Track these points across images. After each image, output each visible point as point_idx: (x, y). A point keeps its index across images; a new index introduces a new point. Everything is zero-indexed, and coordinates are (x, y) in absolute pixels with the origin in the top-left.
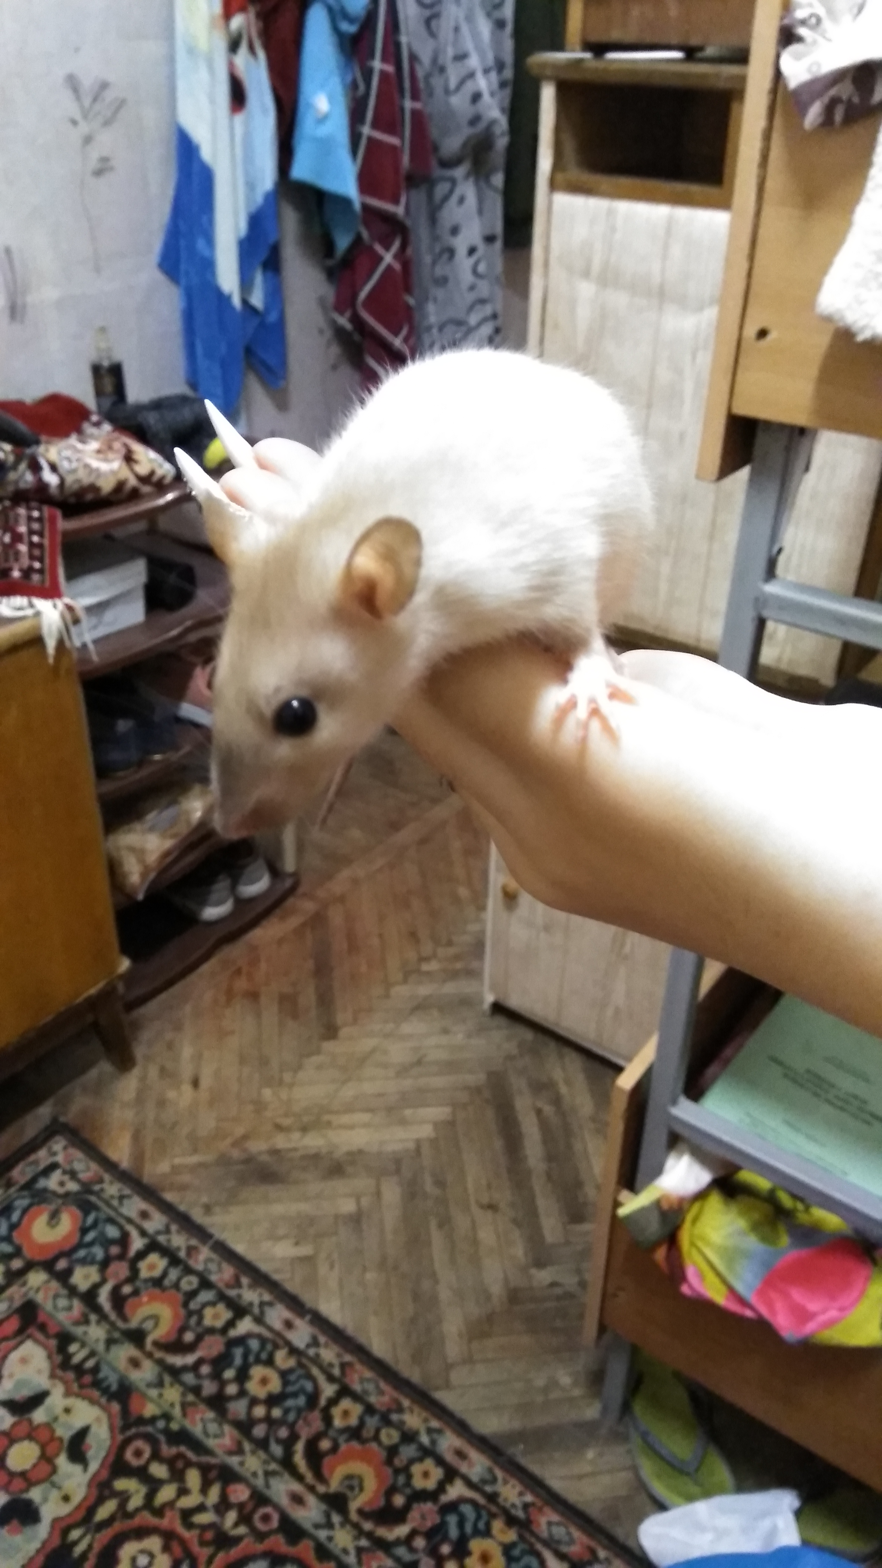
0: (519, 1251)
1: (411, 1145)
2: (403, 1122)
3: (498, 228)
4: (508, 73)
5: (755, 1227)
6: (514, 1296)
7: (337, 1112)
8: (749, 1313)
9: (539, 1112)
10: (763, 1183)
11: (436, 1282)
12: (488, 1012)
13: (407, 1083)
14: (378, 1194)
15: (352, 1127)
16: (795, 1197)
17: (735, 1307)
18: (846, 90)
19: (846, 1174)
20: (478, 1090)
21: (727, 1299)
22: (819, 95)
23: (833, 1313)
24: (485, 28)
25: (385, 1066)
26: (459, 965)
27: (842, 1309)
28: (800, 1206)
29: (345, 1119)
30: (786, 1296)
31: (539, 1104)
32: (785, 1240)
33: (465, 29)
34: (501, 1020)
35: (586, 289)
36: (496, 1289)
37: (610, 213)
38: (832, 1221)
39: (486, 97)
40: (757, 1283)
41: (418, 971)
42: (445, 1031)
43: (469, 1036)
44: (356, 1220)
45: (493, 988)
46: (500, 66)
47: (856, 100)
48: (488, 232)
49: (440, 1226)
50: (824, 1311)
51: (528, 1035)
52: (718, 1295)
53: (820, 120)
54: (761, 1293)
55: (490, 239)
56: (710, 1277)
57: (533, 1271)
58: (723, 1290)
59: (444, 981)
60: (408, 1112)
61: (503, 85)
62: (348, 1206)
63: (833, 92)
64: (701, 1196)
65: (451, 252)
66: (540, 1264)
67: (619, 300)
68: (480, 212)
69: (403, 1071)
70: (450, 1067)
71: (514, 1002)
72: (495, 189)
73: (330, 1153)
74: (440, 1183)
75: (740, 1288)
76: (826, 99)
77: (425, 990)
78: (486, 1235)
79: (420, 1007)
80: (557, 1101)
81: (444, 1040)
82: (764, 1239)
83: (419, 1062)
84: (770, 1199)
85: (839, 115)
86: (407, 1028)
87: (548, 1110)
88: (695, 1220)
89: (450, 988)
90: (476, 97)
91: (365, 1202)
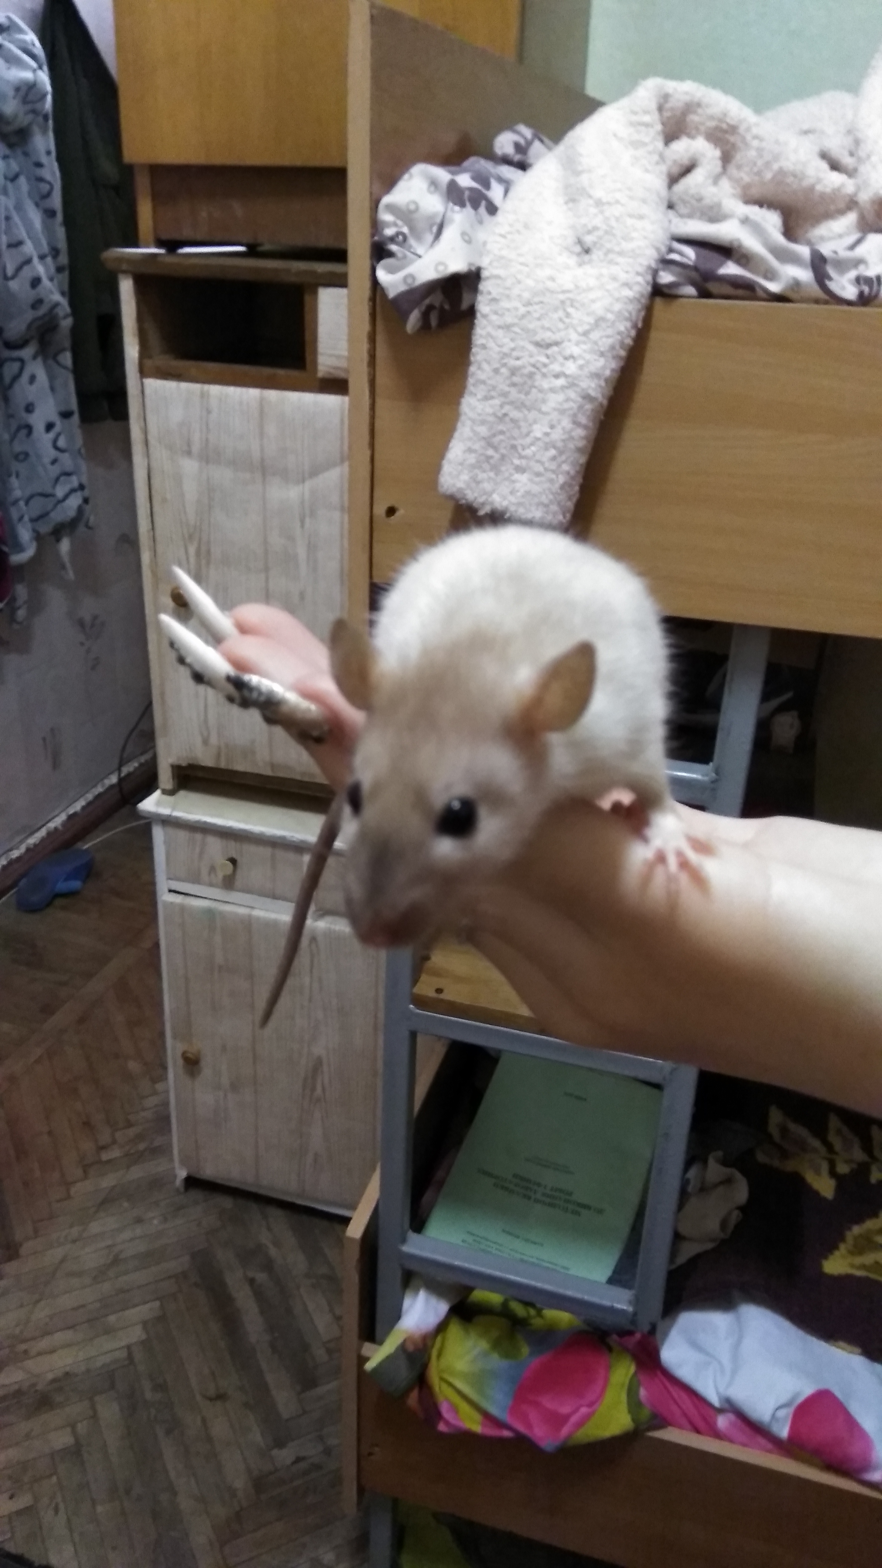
0: (257, 1436)
1: (124, 1354)
2: (109, 1331)
3: (73, 404)
4: (64, 259)
5: (496, 1345)
6: (259, 1484)
7: (33, 1339)
8: (506, 1433)
9: (252, 1281)
10: (495, 1298)
11: (175, 1494)
12: (182, 1190)
13: (106, 1287)
14: (94, 1416)
15: (52, 1351)
16: (528, 1304)
17: (492, 1432)
18: (437, 299)
19: (567, 1269)
20: (185, 1275)
21: (484, 1425)
22: (416, 304)
23: (584, 1410)
24: (36, 217)
25: (79, 1274)
26: (142, 1146)
27: (591, 1404)
28: (532, 1312)
29: (44, 1344)
30: (537, 1404)
31: (250, 1274)
32: (525, 1350)
33: (16, 218)
34: (196, 1194)
35: (189, 466)
36: (240, 1483)
37: (203, 395)
38: (563, 1318)
39: (46, 282)
40: (509, 1402)
41: (100, 1162)
42: (139, 1221)
43: (165, 1220)
44: (75, 1452)
45: (183, 1163)
46: (55, 252)
47: (447, 307)
48: (63, 408)
49: (168, 1432)
50: (576, 1410)
51: (227, 1202)
52: (474, 1424)
53: (419, 324)
54: (514, 1410)
55: (66, 415)
56: (464, 1407)
57: (275, 1452)
58: (478, 1417)
59: (128, 1167)
60: (112, 1318)
61: (59, 270)
62: (62, 1439)
63: (427, 301)
64: (441, 1328)
65: (29, 428)
66: (280, 1444)
67: (223, 475)
68: (52, 389)
69: (99, 1275)
70: (149, 1258)
71: (209, 1172)
72: (65, 368)
73: (34, 1385)
74: (160, 1387)
75: (494, 1411)
76: (423, 308)
77: (108, 1181)
78: (220, 1428)
79: (107, 1201)
80: (268, 1266)
81: (139, 1231)
82: (506, 1355)
83: (116, 1261)
84: (504, 1312)
85: (434, 321)
86: (95, 1227)
87: (261, 1277)
88: (439, 1355)
89: (137, 1173)
90: (36, 282)
91: (81, 1428)
